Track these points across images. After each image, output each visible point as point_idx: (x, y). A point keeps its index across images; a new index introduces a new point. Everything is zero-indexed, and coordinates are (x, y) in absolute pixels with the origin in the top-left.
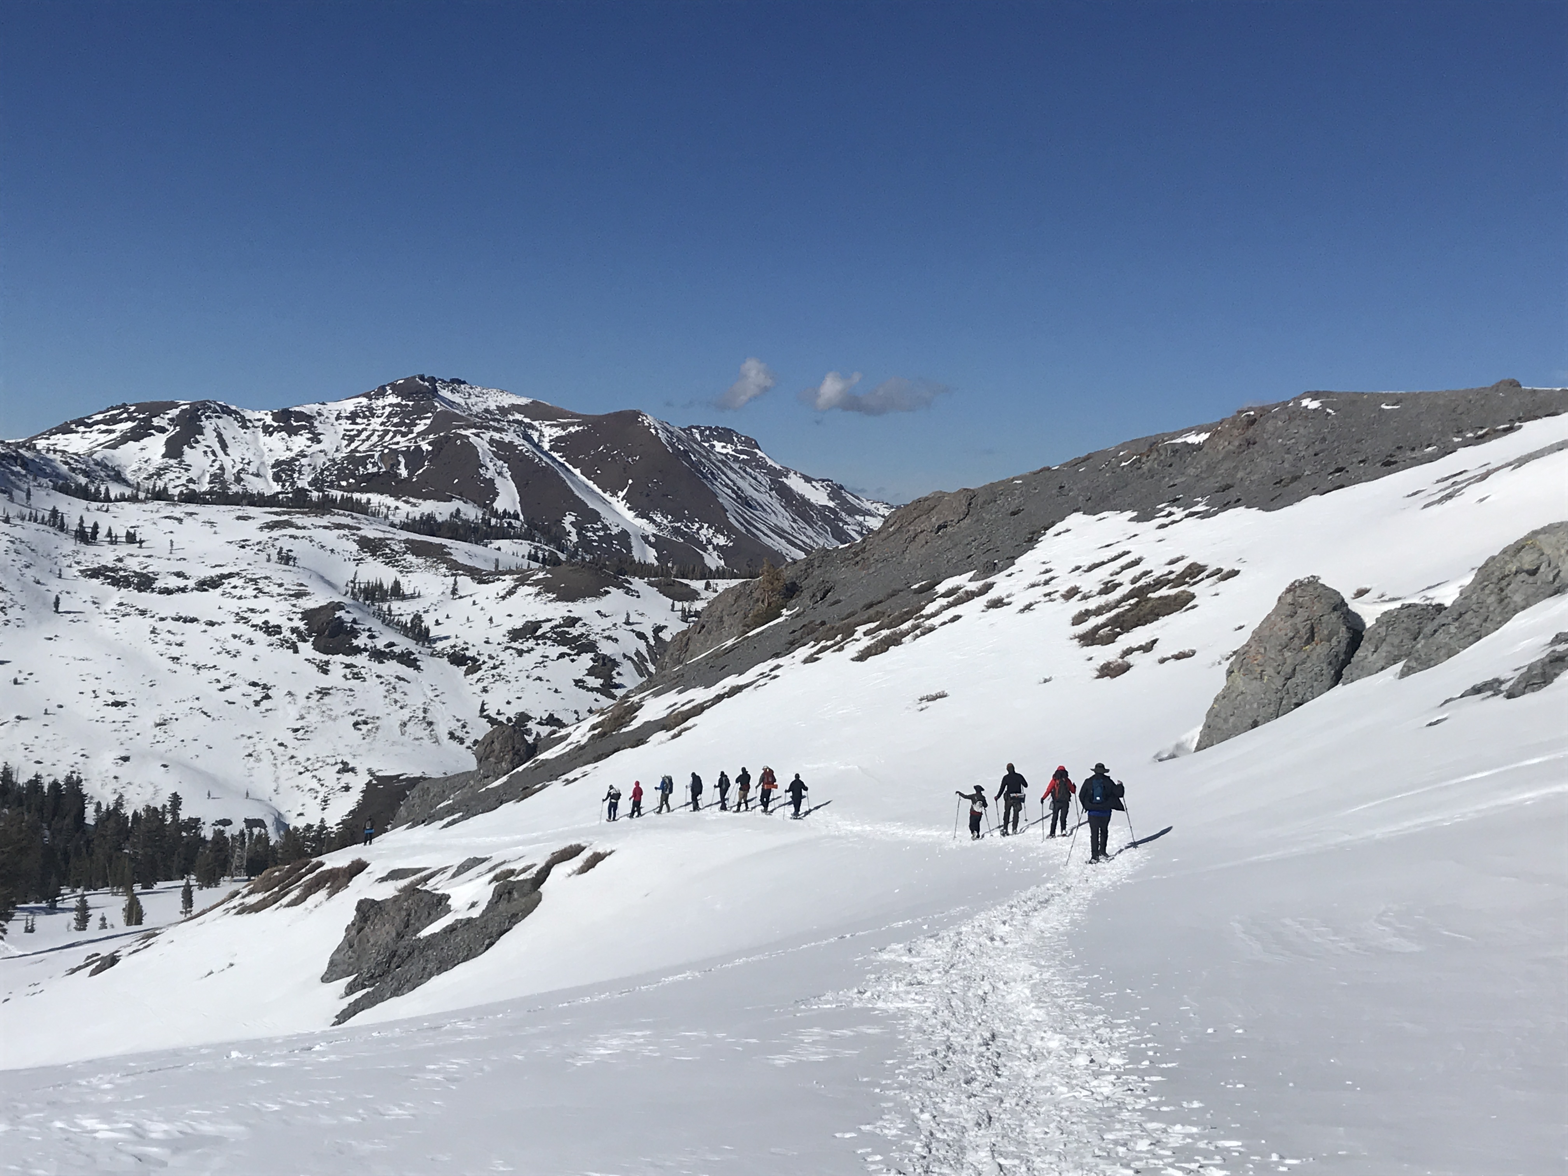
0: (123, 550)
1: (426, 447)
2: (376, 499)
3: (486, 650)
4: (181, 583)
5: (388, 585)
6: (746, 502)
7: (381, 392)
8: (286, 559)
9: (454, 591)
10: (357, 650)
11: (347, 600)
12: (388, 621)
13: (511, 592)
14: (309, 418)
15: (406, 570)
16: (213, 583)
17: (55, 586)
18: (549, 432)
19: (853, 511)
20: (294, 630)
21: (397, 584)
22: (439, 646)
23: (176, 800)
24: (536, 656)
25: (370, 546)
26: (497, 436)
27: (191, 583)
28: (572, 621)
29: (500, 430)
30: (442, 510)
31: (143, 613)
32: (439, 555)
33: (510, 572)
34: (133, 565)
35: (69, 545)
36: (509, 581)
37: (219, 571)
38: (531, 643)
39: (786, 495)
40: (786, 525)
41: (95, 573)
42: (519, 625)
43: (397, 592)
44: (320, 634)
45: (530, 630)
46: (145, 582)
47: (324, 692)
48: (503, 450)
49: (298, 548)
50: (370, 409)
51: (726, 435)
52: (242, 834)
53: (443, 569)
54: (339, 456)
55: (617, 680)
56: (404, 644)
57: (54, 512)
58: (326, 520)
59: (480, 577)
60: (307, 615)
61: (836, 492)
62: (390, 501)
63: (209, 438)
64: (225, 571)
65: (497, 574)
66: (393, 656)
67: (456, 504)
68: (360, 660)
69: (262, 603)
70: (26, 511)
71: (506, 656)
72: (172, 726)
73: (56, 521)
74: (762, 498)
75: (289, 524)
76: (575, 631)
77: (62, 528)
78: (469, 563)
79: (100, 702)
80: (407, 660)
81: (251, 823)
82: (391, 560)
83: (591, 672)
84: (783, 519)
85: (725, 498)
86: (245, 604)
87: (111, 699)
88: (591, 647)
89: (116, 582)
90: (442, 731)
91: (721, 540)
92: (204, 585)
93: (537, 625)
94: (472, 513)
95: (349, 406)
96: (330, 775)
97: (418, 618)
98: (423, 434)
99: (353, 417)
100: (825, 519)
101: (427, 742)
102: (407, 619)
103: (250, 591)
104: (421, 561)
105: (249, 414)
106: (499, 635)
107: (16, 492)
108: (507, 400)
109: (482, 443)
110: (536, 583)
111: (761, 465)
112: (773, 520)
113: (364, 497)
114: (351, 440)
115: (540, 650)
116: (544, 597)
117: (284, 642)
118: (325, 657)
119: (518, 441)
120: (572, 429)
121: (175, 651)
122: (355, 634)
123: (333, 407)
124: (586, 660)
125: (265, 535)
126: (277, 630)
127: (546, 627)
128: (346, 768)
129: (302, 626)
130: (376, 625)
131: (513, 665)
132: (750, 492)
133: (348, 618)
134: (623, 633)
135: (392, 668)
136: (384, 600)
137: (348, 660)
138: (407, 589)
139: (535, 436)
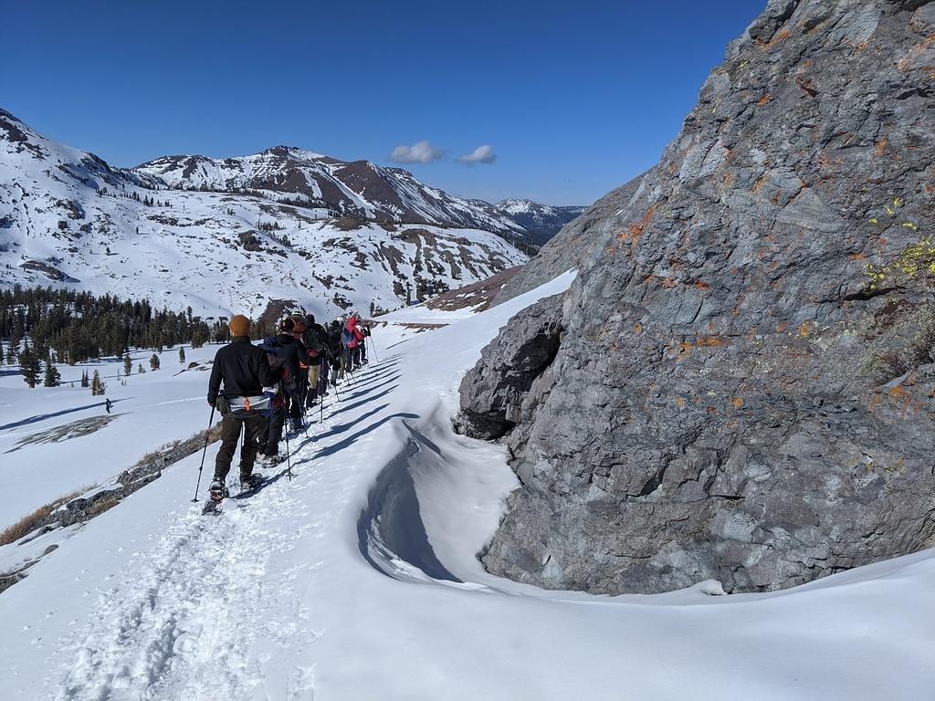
0: (164, 209)
1: (285, 174)
2: (266, 192)
3: (314, 250)
4: (189, 222)
5: (273, 224)
6: (409, 197)
7: (266, 152)
8: (231, 213)
9: (299, 227)
10: (262, 250)
11: (256, 229)
12: (273, 238)
13: (322, 227)
14: (239, 162)
15: (279, 218)
16: (202, 222)
17: (137, 223)
18: (332, 169)
19: (449, 201)
20: (235, 241)
21: (276, 223)
22: (294, 248)
23: (190, 310)
24: (333, 253)
25: (265, 209)
26: (312, 170)
27: (193, 223)
28: (348, 239)
29: (314, 167)
30: (293, 196)
31: (173, 234)
32: (293, 212)
33: (322, 219)
34: (169, 215)
35: (142, 207)
36: (321, 223)
37: (204, 218)
38: (331, 248)
39: (424, 194)
40: (424, 206)
41: (153, 218)
42: (326, 241)
43: (276, 226)
44: (246, 243)
45: (331, 242)
46: (174, 222)
47: (249, 266)
48: (315, 176)
49: (235, 209)
50: (262, 159)
51: (400, 171)
52: (218, 323)
53: (294, 218)
54: (251, 178)
55: (367, 263)
56: (280, 247)
57: (135, 193)
58: (247, 198)
59: (309, 221)
60: (240, 235)
61: (442, 194)
62: (272, 193)
63: (200, 170)
64: (207, 218)
65: (316, 220)
66: (276, 252)
67: (298, 194)
68: (263, 254)
69: (222, 230)
70: (123, 193)
71: (322, 253)
72: (188, 280)
73: (136, 197)
74: (415, 195)
75: (232, 199)
76: (349, 243)
77: (138, 200)
78: (305, 216)
79: (157, 270)
80: (282, 253)
81: (221, 319)
82: (273, 214)
83: (356, 260)
84: (423, 204)
85: (401, 195)
86: (215, 231)
87: (162, 269)
88: (356, 249)
89: (161, 222)
90: (298, 282)
91: (400, 212)
92: (197, 223)
93: (334, 240)
94: (304, 198)
95: (254, 158)
96: (253, 299)
97: (285, 236)
98: (283, 169)
99: (256, 162)
100: (439, 204)
101: (291, 286)
102: (281, 238)
103: (217, 226)
104: (285, 214)
105: (215, 161)
106: (319, 244)
107: (118, 186)
108: (316, 156)
109: (306, 172)
110: (332, 224)
111: (413, 183)
112: (419, 204)
113: (261, 191)
114: (256, 171)
115: (335, 250)
116: (336, 229)
117: (231, 246)
118: (249, 252)
119: (320, 172)
120: (341, 167)
121: (188, 250)
122: (260, 243)
123: (247, 158)
124: (354, 254)
125: (222, 203)
126: (229, 241)
127: (337, 241)
128: (259, 297)
129: (239, 240)
130: (269, 240)
131: (325, 256)
132: (410, 193)
133: (257, 237)
134: (368, 244)
135: (276, 257)
136: (271, 229)
137: (258, 253)
138: (280, 226)
139: (327, 170)
